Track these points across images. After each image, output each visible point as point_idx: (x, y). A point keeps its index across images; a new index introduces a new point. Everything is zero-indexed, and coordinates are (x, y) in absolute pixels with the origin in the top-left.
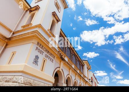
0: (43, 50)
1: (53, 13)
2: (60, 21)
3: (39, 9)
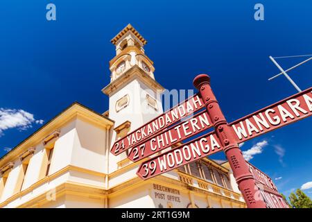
0: (163, 192)
3: (130, 125)
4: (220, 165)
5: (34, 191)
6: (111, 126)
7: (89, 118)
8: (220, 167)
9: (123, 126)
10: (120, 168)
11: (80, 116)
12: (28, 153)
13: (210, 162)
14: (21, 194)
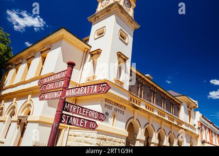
0: (111, 105)
1: (117, 53)
2: (128, 59)
3: (100, 53)
4: (174, 97)
5: (32, 83)
6: (88, 50)
7: (72, 41)
8: (174, 98)
9: (96, 52)
10: (87, 82)
11: (66, 39)
12: (30, 56)
13: (165, 92)
14: (24, 83)
